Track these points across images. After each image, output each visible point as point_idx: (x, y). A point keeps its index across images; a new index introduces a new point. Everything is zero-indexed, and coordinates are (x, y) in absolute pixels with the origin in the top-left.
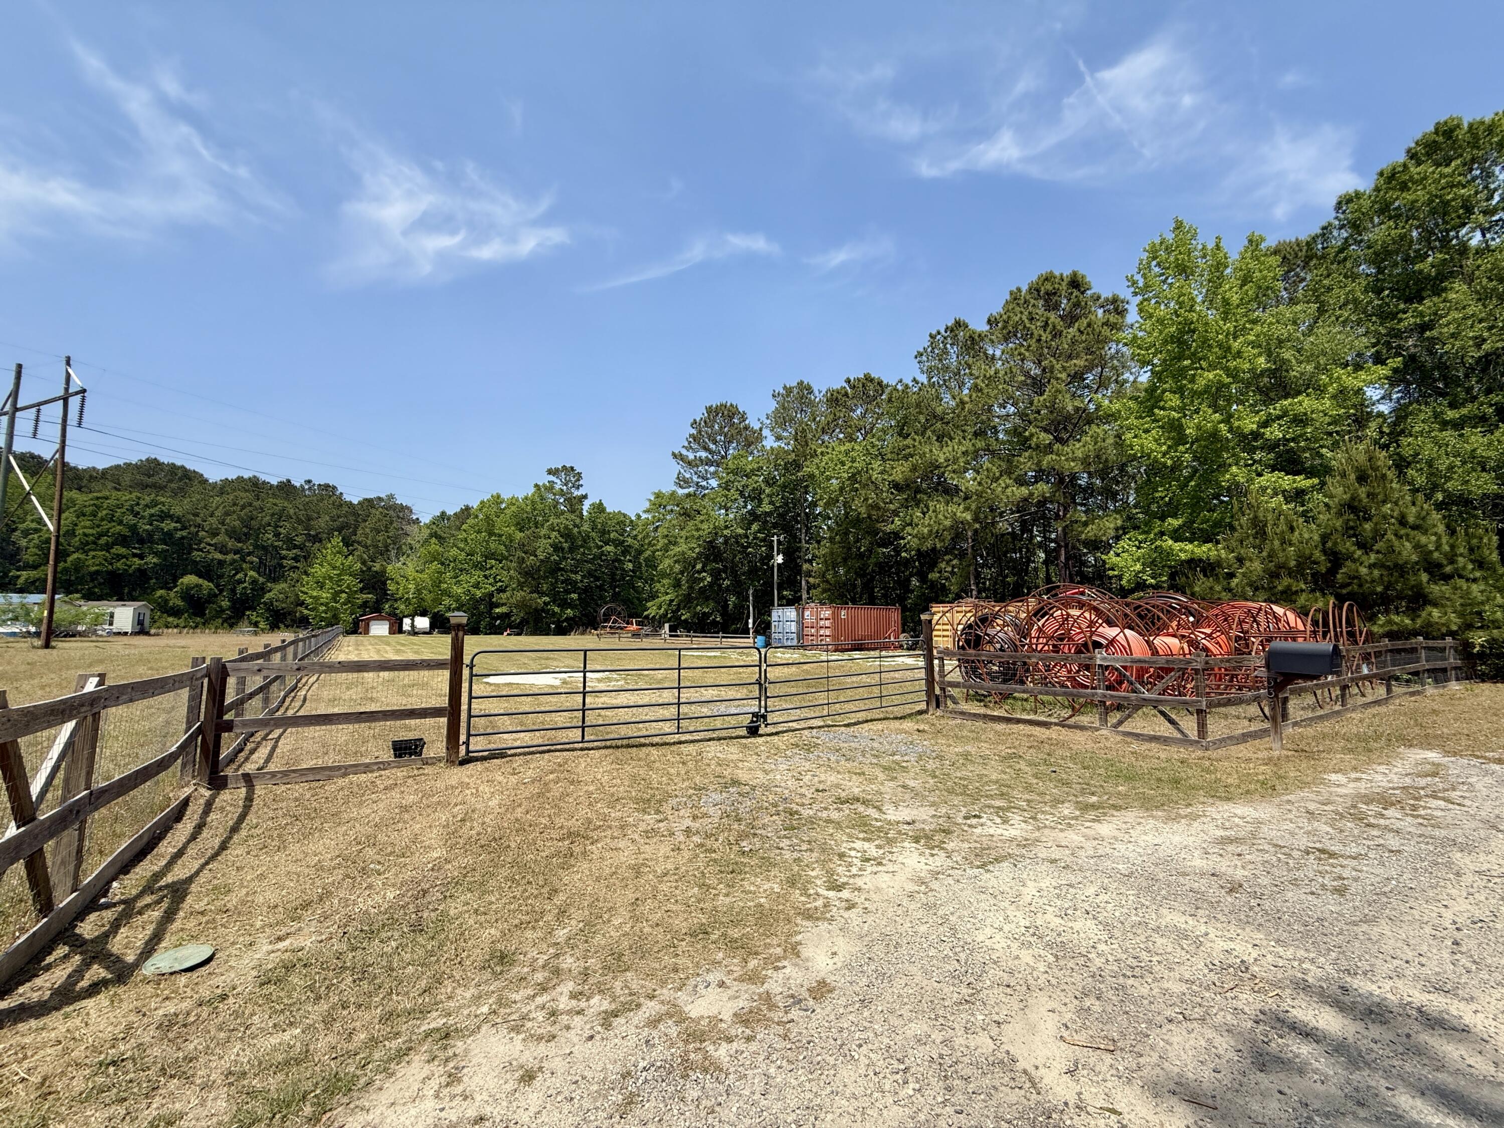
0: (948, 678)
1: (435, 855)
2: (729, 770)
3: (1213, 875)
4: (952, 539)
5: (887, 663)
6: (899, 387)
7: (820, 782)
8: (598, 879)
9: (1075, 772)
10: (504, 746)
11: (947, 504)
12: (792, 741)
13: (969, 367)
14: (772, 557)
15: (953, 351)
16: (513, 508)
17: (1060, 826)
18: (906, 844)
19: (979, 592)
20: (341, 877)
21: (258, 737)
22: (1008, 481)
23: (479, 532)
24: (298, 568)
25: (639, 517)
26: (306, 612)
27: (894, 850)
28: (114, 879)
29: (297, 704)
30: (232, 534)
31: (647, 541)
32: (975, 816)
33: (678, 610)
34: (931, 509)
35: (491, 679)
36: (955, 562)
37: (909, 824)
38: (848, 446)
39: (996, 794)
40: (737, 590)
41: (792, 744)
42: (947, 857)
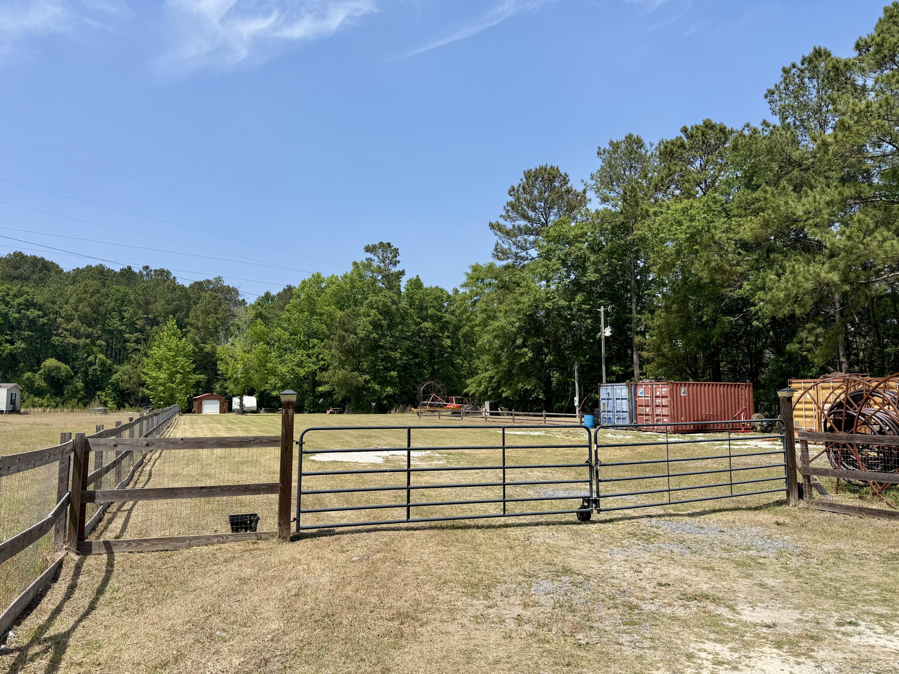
0: (814, 465)
1: (274, 627)
2: (560, 558)
4: (816, 304)
5: (739, 446)
6: (746, 133)
7: (662, 576)
8: (429, 662)
10: (332, 523)
11: (808, 263)
12: (629, 529)
13: (834, 102)
14: (599, 330)
15: (812, 85)
16: (333, 287)
18: (766, 649)
19: (851, 365)
20: (192, 641)
21: (113, 508)
22: (886, 233)
23: (302, 311)
24: (139, 350)
25: (456, 291)
26: (147, 392)
27: (752, 654)
28: (10, 629)
29: (143, 479)
30: (85, 319)
31: (465, 316)
32: (850, 623)
33: (499, 387)
34: (788, 270)
35: (318, 457)
36: (819, 330)
37: (768, 627)
38: (686, 203)
39: (876, 600)
40: (561, 366)
41: (629, 534)
42: (816, 667)
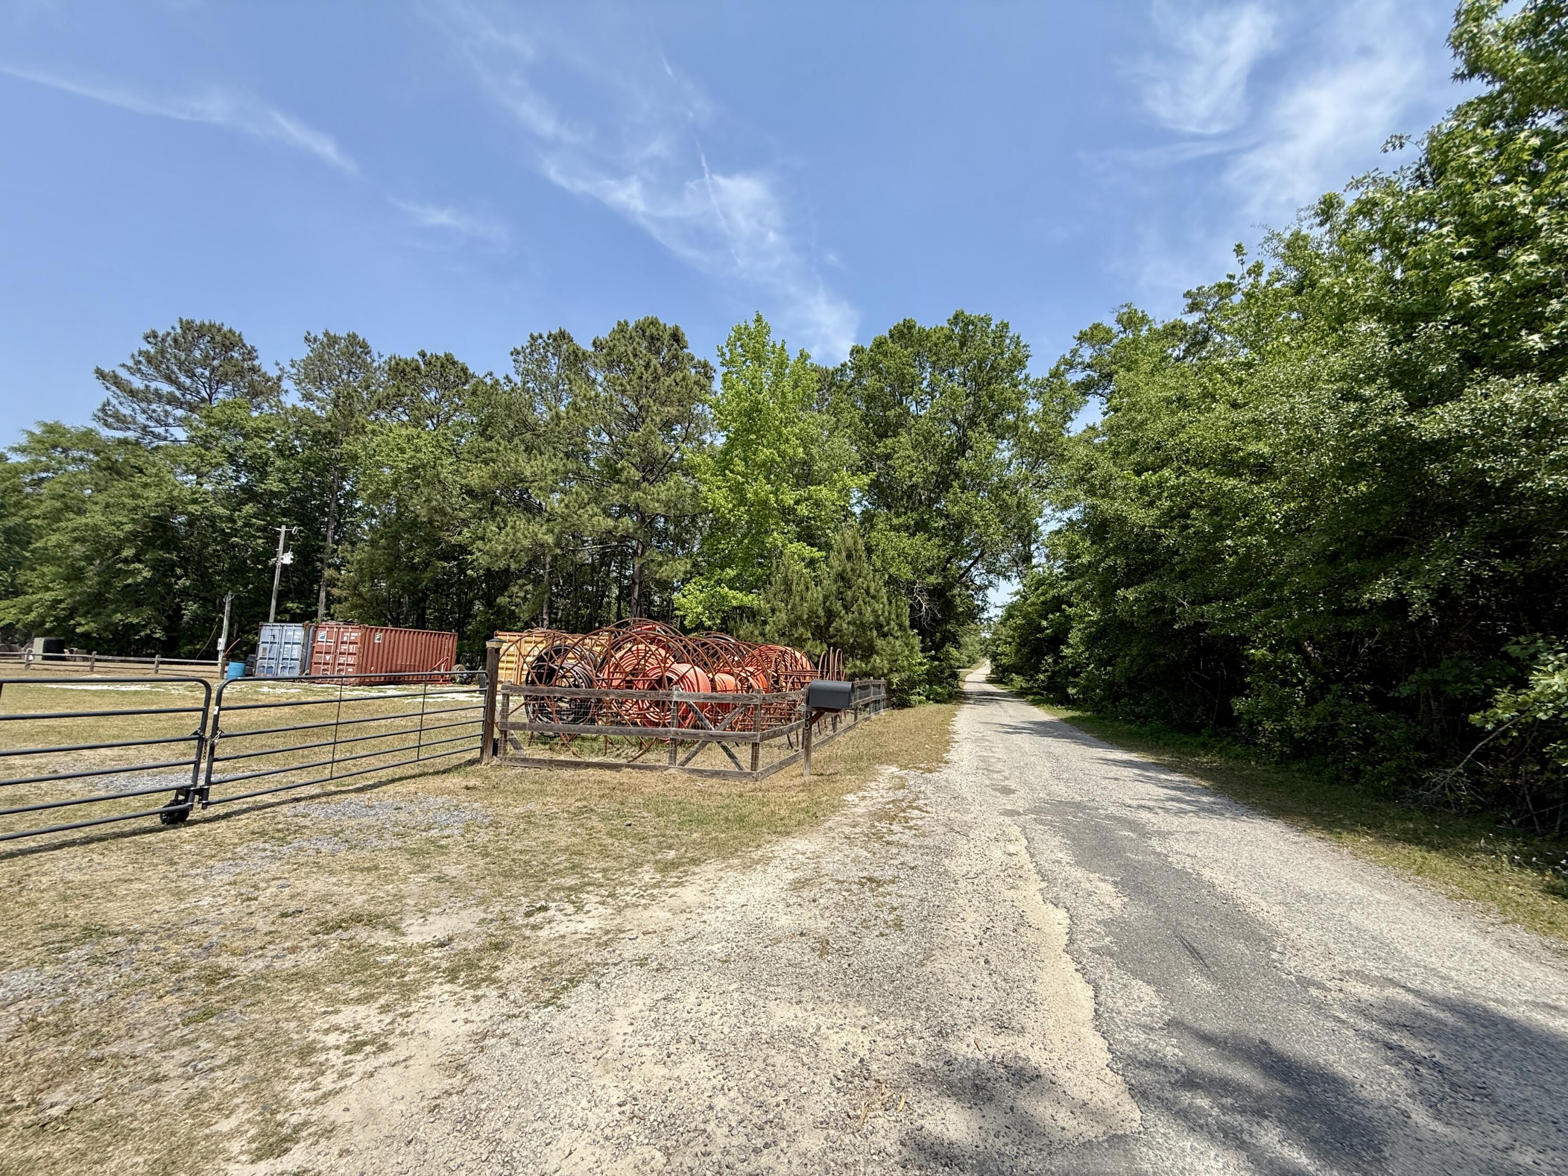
0: (512, 719)
2: (86, 908)
3: (802, 934)
4: (530, 562)
6: (488, 381)
7: (292, 897)
9: (649, 823)
11: (529, 521)
13: (570, 383)
14: (275, 555)
15: (554, 361)
17: (643, 901)
18: (435, 989)
19: (551, 623)
22: (595, 509)
31: (13, 499)
32: (540, 909)
33: (71, 616)
34: (510, 524)
36: (530, 587)
37: (442, 945)
38: (412, 431)
39: (566, 868)
40: (202, 595)
41: (253, 833)
42: (500, 997)
